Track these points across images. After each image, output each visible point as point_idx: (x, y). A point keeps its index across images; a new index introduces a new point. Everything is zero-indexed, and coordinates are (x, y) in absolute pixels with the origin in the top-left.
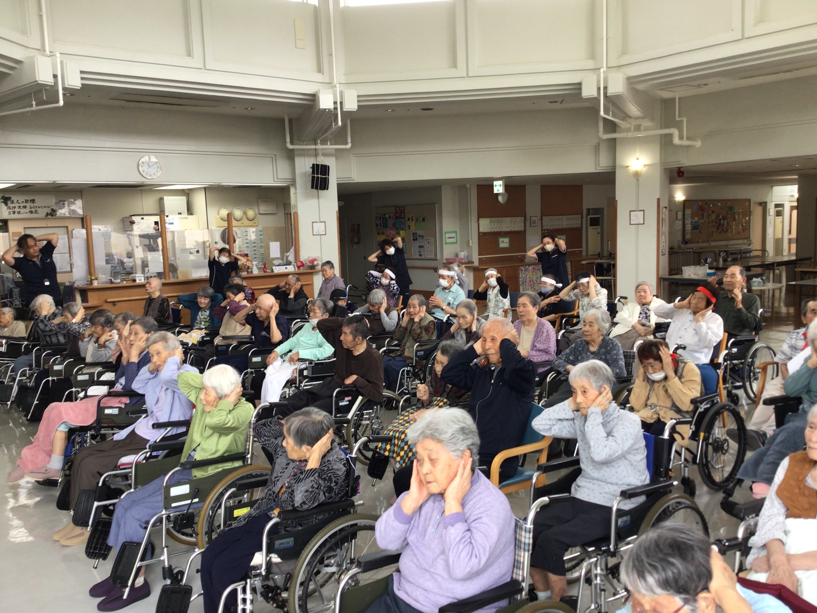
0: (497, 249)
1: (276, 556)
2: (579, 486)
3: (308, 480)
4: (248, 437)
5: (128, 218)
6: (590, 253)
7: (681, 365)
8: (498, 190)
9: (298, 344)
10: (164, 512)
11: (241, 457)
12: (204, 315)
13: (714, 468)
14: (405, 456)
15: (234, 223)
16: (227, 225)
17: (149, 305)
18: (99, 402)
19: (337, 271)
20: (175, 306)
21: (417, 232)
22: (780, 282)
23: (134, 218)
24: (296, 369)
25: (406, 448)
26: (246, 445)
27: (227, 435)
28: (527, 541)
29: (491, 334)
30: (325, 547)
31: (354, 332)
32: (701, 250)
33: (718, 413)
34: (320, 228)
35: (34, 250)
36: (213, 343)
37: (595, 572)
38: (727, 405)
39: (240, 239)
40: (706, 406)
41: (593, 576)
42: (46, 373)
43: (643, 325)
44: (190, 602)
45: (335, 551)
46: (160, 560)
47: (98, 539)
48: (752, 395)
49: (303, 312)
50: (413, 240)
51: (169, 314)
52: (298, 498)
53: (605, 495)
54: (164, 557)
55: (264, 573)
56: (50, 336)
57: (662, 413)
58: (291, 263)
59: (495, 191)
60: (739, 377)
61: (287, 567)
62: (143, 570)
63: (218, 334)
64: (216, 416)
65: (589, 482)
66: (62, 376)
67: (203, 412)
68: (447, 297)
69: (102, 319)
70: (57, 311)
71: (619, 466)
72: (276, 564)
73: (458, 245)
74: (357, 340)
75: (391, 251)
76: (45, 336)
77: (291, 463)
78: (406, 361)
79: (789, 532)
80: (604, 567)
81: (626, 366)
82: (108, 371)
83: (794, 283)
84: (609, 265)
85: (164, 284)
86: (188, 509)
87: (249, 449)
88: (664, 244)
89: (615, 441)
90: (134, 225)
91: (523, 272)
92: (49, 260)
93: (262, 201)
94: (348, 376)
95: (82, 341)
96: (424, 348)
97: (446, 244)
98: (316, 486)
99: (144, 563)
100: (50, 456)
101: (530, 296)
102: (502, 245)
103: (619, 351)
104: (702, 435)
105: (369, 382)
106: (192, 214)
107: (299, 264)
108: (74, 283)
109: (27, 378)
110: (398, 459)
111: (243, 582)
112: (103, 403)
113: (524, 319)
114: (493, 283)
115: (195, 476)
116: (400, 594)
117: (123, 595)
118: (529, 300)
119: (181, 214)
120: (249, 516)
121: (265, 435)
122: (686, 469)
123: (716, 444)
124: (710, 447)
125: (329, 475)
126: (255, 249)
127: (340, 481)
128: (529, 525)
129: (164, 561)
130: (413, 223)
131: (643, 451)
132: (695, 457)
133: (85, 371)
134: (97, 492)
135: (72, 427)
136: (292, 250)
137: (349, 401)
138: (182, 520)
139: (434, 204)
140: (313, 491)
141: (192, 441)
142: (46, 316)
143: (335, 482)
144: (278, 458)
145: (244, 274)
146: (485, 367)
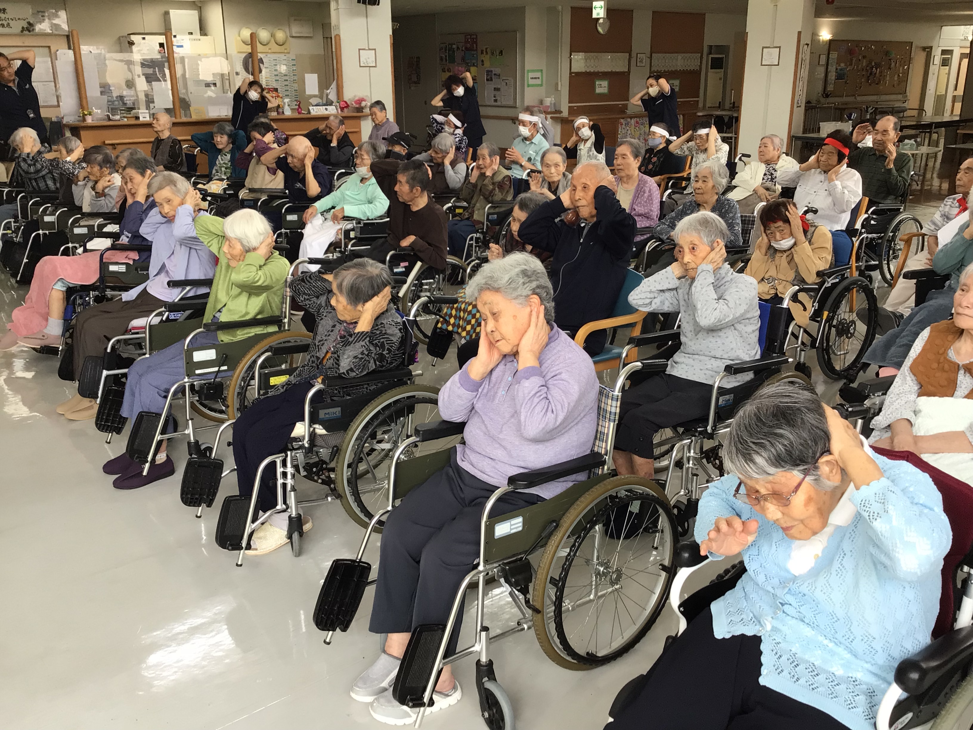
0: (592, 95)
1: (321, 427)
2: (676, 363)
3: (358, 345)
4: (283, 298)
5: (126, 37)
6: (708, 105)
7: (811, 229)
8: (598, 14)
9: (343, 199)
10: (186, 380)
11: (276, 320)
12: (224, 160)
13: (836, 355)
14: (472, 331)
15: (260, 48)
16: (250, 51)
17: (158, 148)
18: (102, 256)
19: (390, 113)
20: (189, 151)
21: (492, 69)
22: (937, 146)
23: (133, 38)
24: (341, 229)
25: (473, 321)
26: (282, 307)
27: (258, 295)
28: (613, 410)
29: (583, 180)
30: (377, 420)
31: (411, 181)
32: (843, 107)
33: (848, 289)
34: (368, 57)
35: (8, 72)
36: (238, 197)
37: (688, 454)
38: (859, 281)
39: (268, 70)
40: (834, 281)
41: (685, 459)
42: (35, 225)
43: (767, 189)
44: (221, 478)
45: (389, 425)
46: (185, 434)
47: (110, 410)
48: (888, 276)
49: (349, 164)
50: (487, 80)
51: (182, 160)
52: (345, 364)
53: (707, 372)
54: (190, 431)
55: (307, 445)
56: (36, 180)
57: (780, 288)
58: (333, 102)
59: (594, 16)
60: (875, 254)
61: (334, 440)
62: (164, 444)
63: (243, 186)
64: (243, 272)
65: (689, 358)
66: (55, 229)
67: (228, 266)
68: (528, 151)
69: (100, 157)
70: (43, 149)
71: (727, 337)
72: (321, 436)
73: (543, 89)
74: (414, 191)
75: (460, 91)
76: (30, 179)
77: (338, 324)
78: (474, 226)
79: (920, 411)
80: (698, 450)
81: (742, 234)
82: (110, 224)
83: (954, 146)
84: (731, 118)
85: (174, 124)
86: (216, 377)
87: (285, 313)
88: (801, 93)
89: (727, 304)
90: (133, 47)
91: (623, 126)
92: (27, 86)
93: (295, 20)
94: (404, 237)
95: (76, 185)
96: (497, 210)
97: (529, 86)
98: (367, 353)
99: (166, 436)
100: (47, 320)
101: (631, 144)
102: (598, 90)
103: (736, 213)
104: (826, 314)
105: (430, 244)
106: (206, 35)
107: (343, 105)
108: (63, 118)
109: (13, 232)
110: (464, 334)
111: (283, 454)
112: (107, 259)
113: (623, 174)
114: (585, 135)
115: (222, 341)
116: (464, 465)
117: (142, 471)
118: (630, 150)
119: (191, 33)
120: (288, 383)
121: (305, 294)
122: (803, 353)
123: (840, 327)
124: (833, 329)
125: (382, 340)
126: (286, 83)
127: (395, 347)
128: (617, 392)
129: (189, 435)
130: (488, 56)
131: (756, 322)
132: (814, 340)
133: (82, 223)
134: (106, 361)
135: (71, 285)
136: (334, 85)
137: (405, 267)
138: (209, 389)
139: (515, 31)
140: (362, 358)
141: (216, 300)
142: (28, 154)
143: (388, 349)
144: (322, 319)
145: (274, 114)
146: (572, 223)
